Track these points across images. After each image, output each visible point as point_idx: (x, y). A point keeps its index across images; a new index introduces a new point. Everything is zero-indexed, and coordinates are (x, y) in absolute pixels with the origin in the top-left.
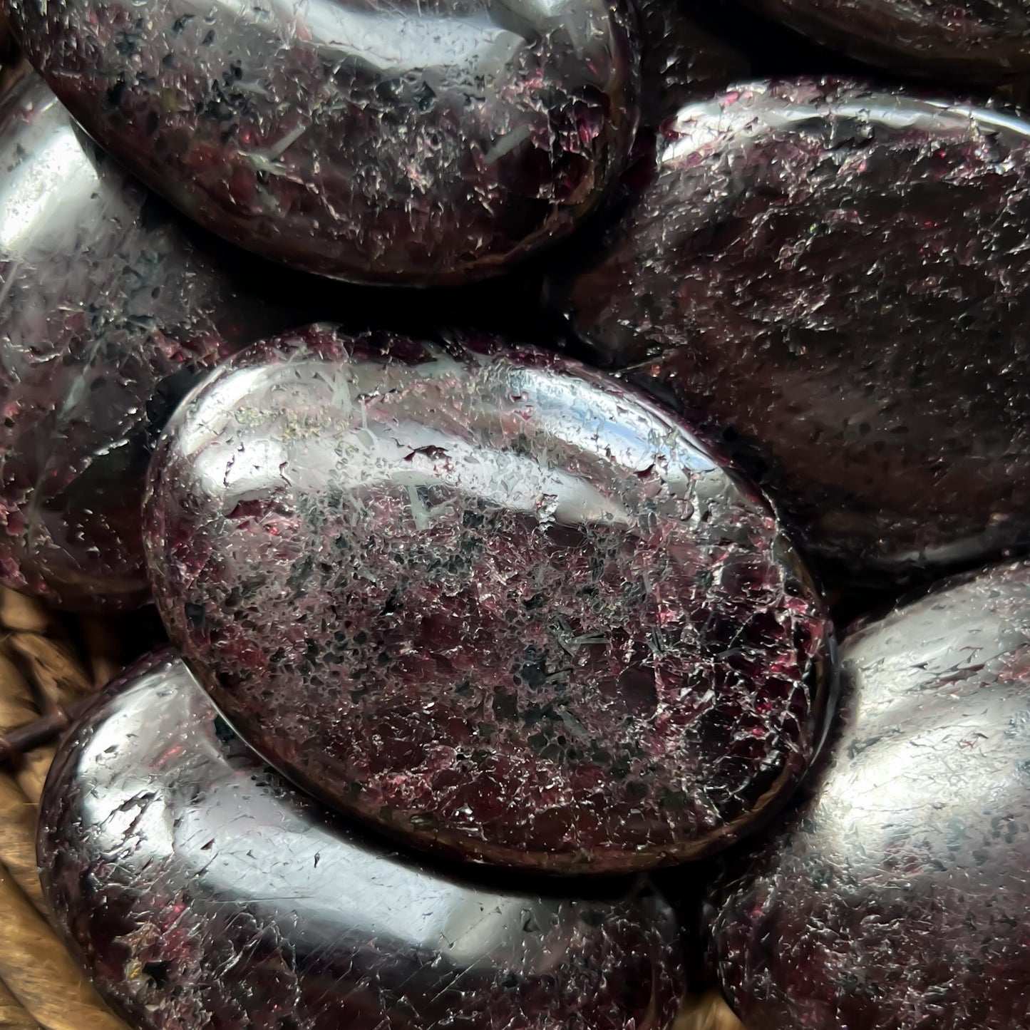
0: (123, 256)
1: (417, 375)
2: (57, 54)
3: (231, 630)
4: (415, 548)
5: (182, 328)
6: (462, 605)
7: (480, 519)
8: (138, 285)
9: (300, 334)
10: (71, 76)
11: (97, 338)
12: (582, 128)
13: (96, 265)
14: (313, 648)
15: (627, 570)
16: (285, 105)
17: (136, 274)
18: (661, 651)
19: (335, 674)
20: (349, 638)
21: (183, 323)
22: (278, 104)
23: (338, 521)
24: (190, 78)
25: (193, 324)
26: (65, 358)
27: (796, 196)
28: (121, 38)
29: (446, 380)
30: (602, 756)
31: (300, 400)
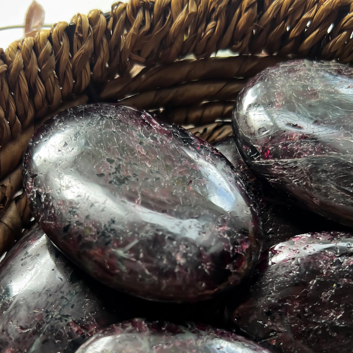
0: (61, 292)
1: (177, 338)
2: (46, 215)
5: (82, 320)
8: (66, 303)
9: (130, 322)
10: (50, 222)
11: (47, 323)
12: (242, 245)
13: (50, 295)
16: (131, 233)
17: (66, 299)
21: (82, 318)
22: (128, 233)
24: (96, 223)
25: (86, 319)
26: (33, 331)
27: (327, 273)
28: (71, 209)
29: (189, 340)
31: (128, 347)
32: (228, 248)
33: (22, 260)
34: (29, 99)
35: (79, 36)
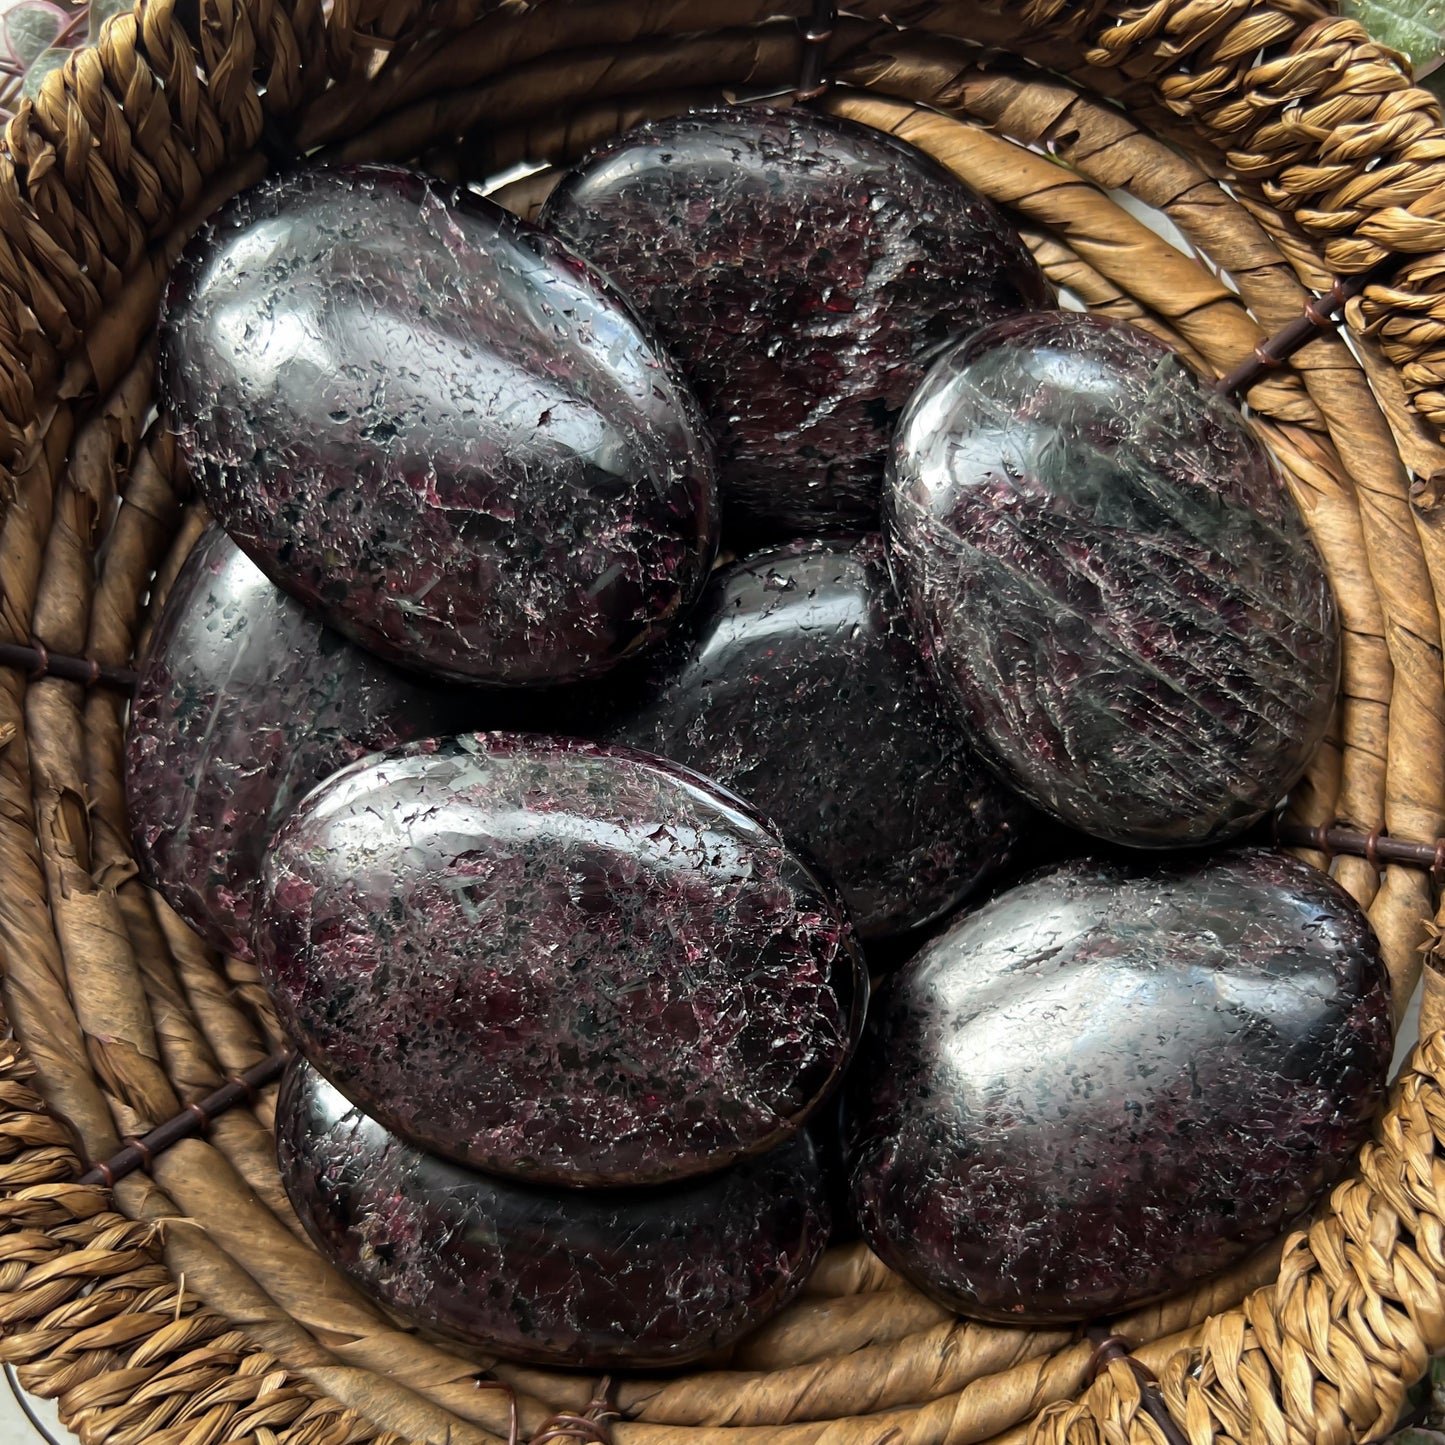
0: (308, 681)
2: (237, 520)
3: (336, 1036)
4: (469, 941)
5: (364, 734)
6: (517, 981)
7: (520, 905)
8: (323, 703)
10: (249, 537)
11: (294, 751)
12: (667, 559)
13: (286, 690)
14: (402, 1041)
15: (653, 922)
16: (423, 560)
17: (321, 694)
18: (694, 985)
19: (425, 1058)
20: (430, 1027)
21: (364, 730)
22: (417, 560)
23: (403, 931)
24: (344, 541)
25: (372, 729)
26: (268, 770)
28: (286, 509)
30: (659, 1084)
32: (635, 574)
33: (206, 615)
34: (124, 209)
35: (212, 29)
